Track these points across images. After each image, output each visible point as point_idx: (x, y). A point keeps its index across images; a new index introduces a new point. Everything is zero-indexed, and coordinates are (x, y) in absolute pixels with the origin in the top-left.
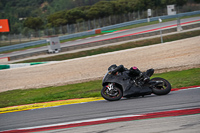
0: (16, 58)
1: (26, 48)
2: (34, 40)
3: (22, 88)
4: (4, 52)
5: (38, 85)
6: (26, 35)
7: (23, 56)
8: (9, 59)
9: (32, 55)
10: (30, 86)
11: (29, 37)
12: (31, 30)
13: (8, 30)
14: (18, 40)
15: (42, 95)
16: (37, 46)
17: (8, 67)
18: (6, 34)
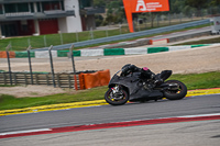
0: (175, 39)
1: (187, 28)
2: (196, 20)
3: (181, 72)
4: (162, 33)
5: (199, 70)
6: (188, 14)
7: (184, 38)
8: (169, 41)
9: (193, 36)
10: (191, 71)
11: (190, 16)
12: (193, 9)
13: (168, 9)
14: (178, 20)
15: (204, 81)
16: (199, 27)
17: (167, 50)
18: (166, 13)
